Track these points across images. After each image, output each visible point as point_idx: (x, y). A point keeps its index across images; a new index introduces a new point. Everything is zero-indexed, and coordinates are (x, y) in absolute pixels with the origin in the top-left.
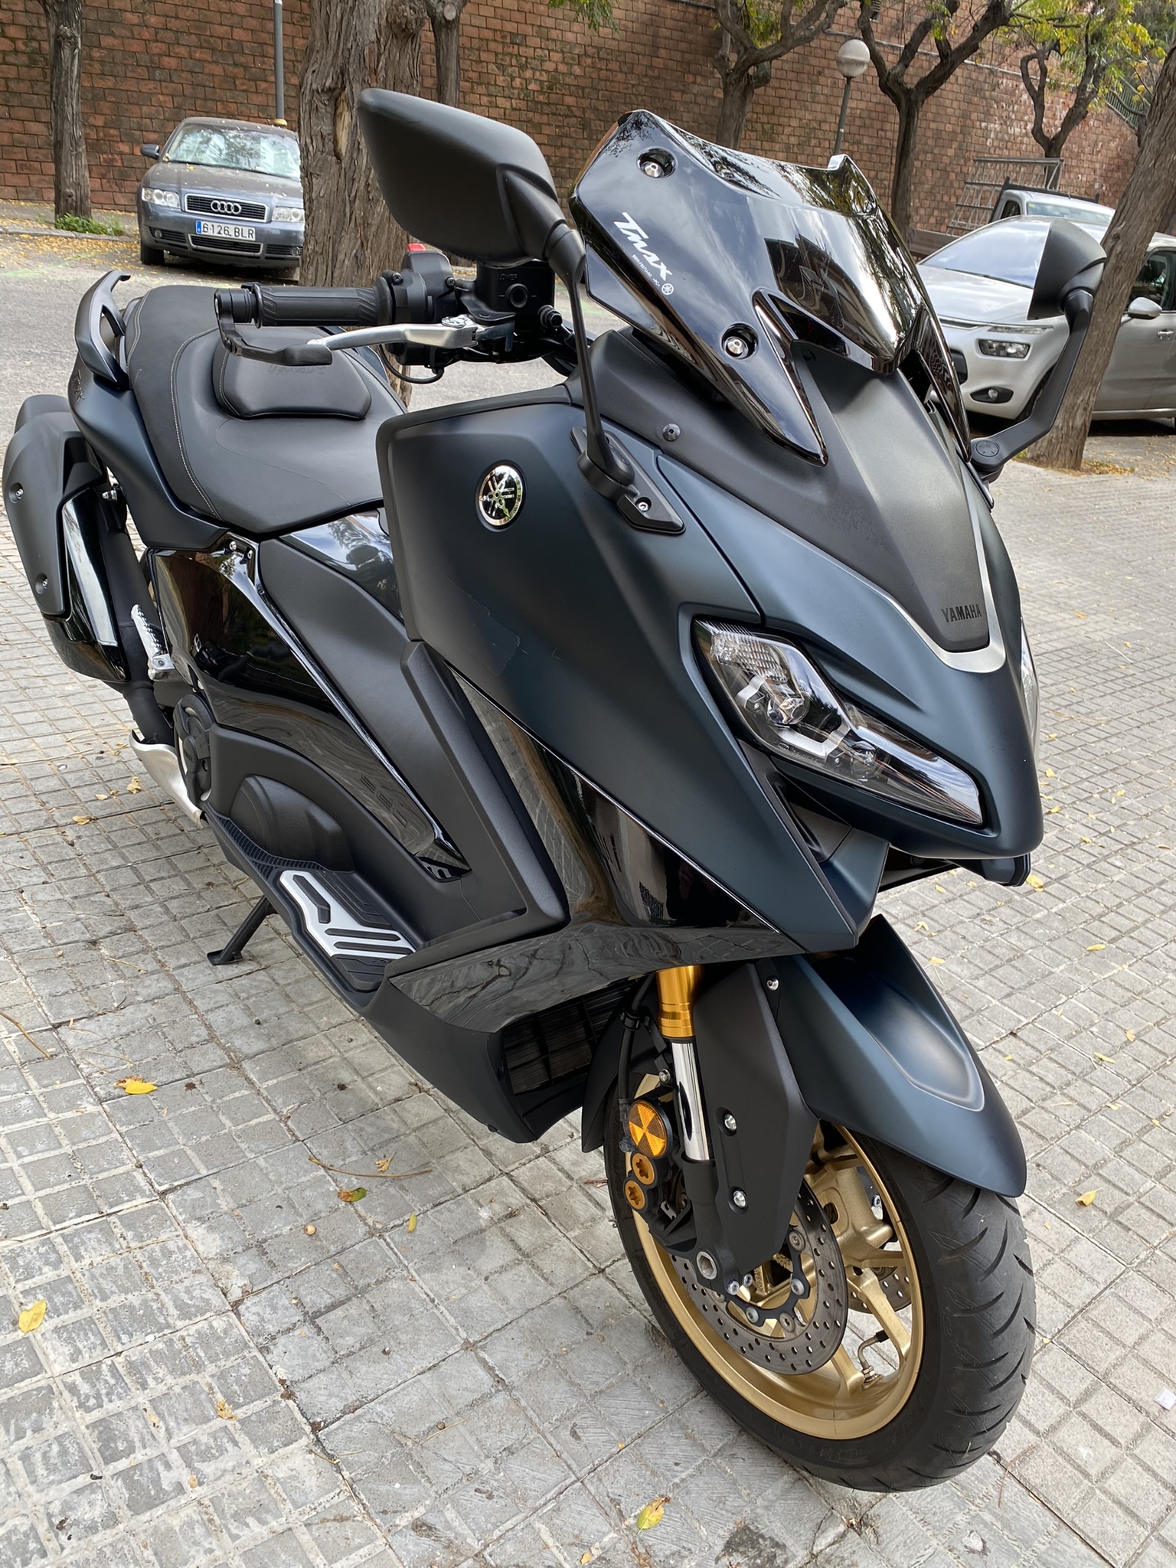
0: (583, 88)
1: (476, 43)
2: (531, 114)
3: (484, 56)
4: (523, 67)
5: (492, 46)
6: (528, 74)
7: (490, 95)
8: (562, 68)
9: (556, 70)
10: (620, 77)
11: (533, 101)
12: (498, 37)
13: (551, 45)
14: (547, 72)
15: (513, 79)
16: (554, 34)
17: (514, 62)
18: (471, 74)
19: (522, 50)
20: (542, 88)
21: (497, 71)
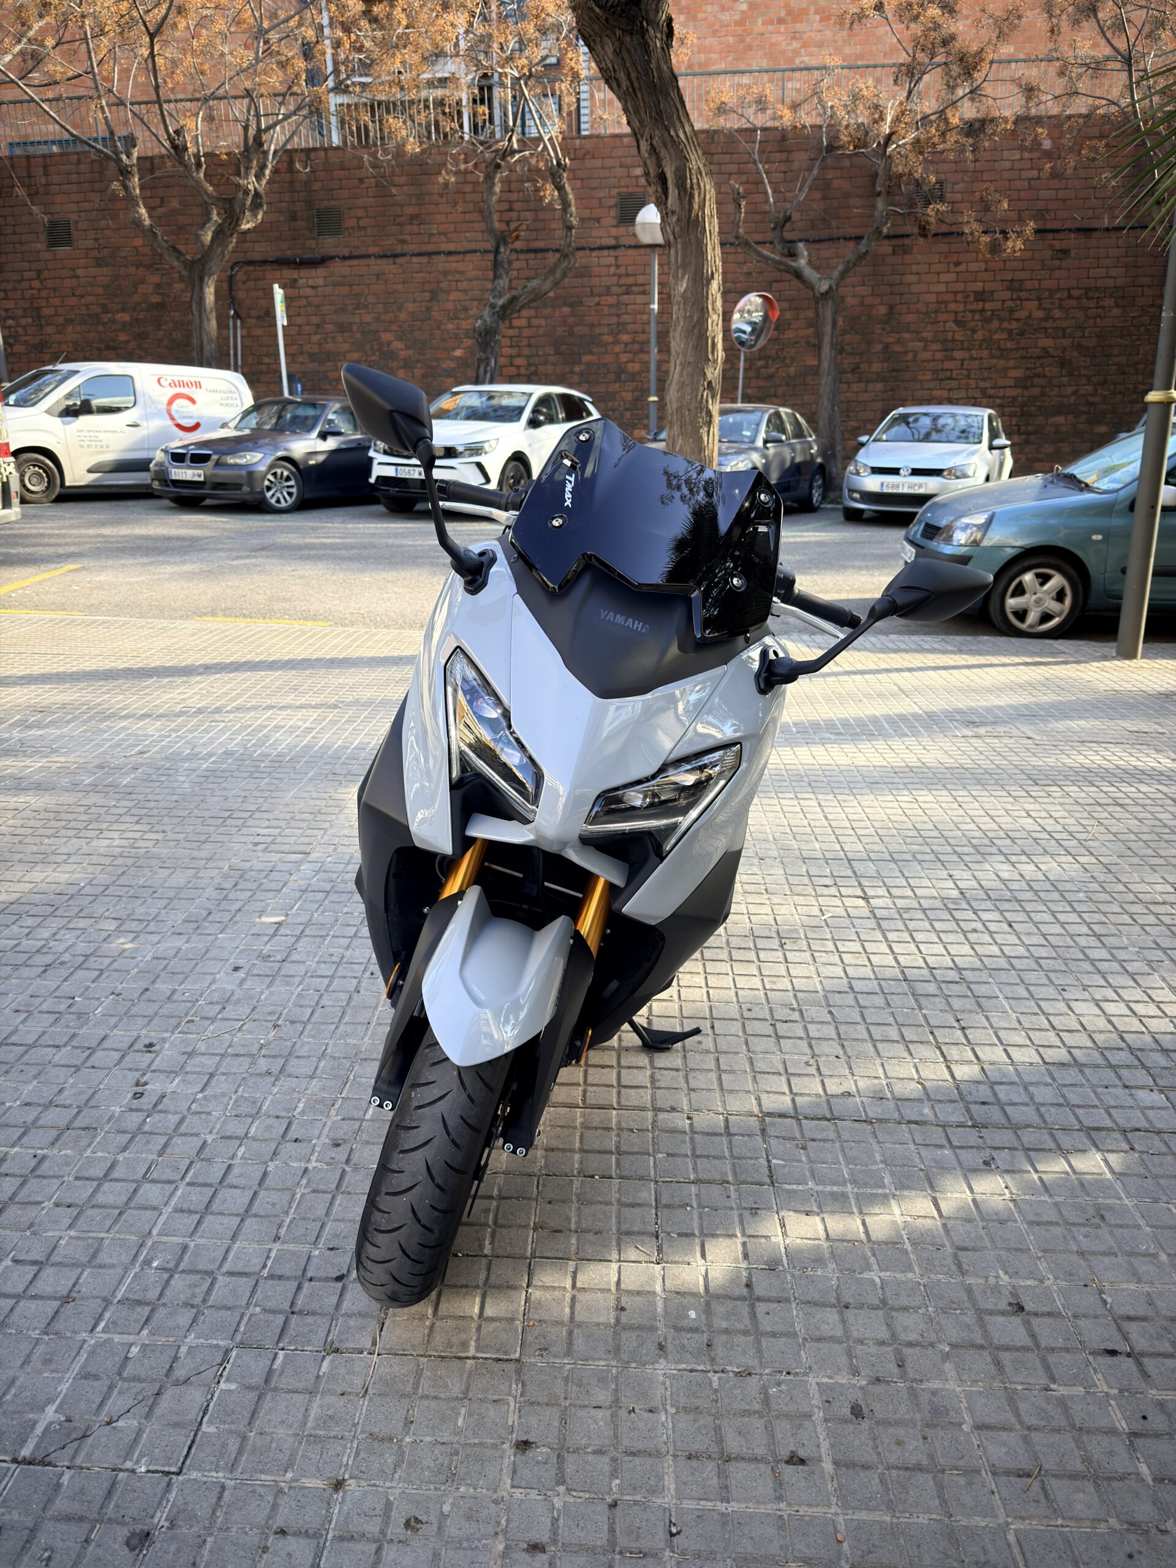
0: (1063, 330)
1: (933, 307)
2: (994, 361)
3: (941, 317)
4: (986, 321)
5: (952, 306)
6: (995, 324)
7: (946, 350)
8: (1041, 314)
9: (1030, 317)
10: (1116, 312)
11: (999, 348)
12: (960, 297)
13: (1024, 295)
14: (1017, 320)
15: (974, 331)
16: (1028, 285)
17: (977, 317)
18: (925, 335)
19: (988, 306)
20: (1010, 335)
21: (955, 328)
